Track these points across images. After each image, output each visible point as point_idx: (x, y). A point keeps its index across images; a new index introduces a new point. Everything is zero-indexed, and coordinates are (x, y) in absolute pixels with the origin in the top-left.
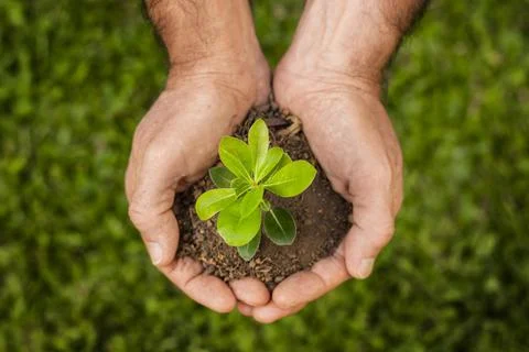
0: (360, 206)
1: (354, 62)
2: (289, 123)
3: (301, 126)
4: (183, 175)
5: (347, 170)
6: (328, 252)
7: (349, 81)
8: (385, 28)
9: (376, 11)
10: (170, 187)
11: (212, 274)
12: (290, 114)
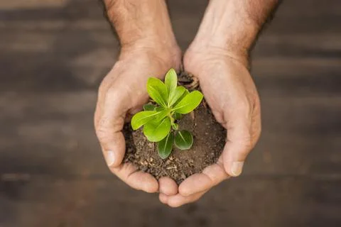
0: (231, 128)
1: (229, 42)
2: (192, 81)
3: (198, 82)
4: (129, 108)
5: (222, 105)
6: (213, 161)
7: (226, 53)
8: (249, 21)
9: (243, 11)
10: (121, 116)
11: (146, 171)
12: (193, 76)
